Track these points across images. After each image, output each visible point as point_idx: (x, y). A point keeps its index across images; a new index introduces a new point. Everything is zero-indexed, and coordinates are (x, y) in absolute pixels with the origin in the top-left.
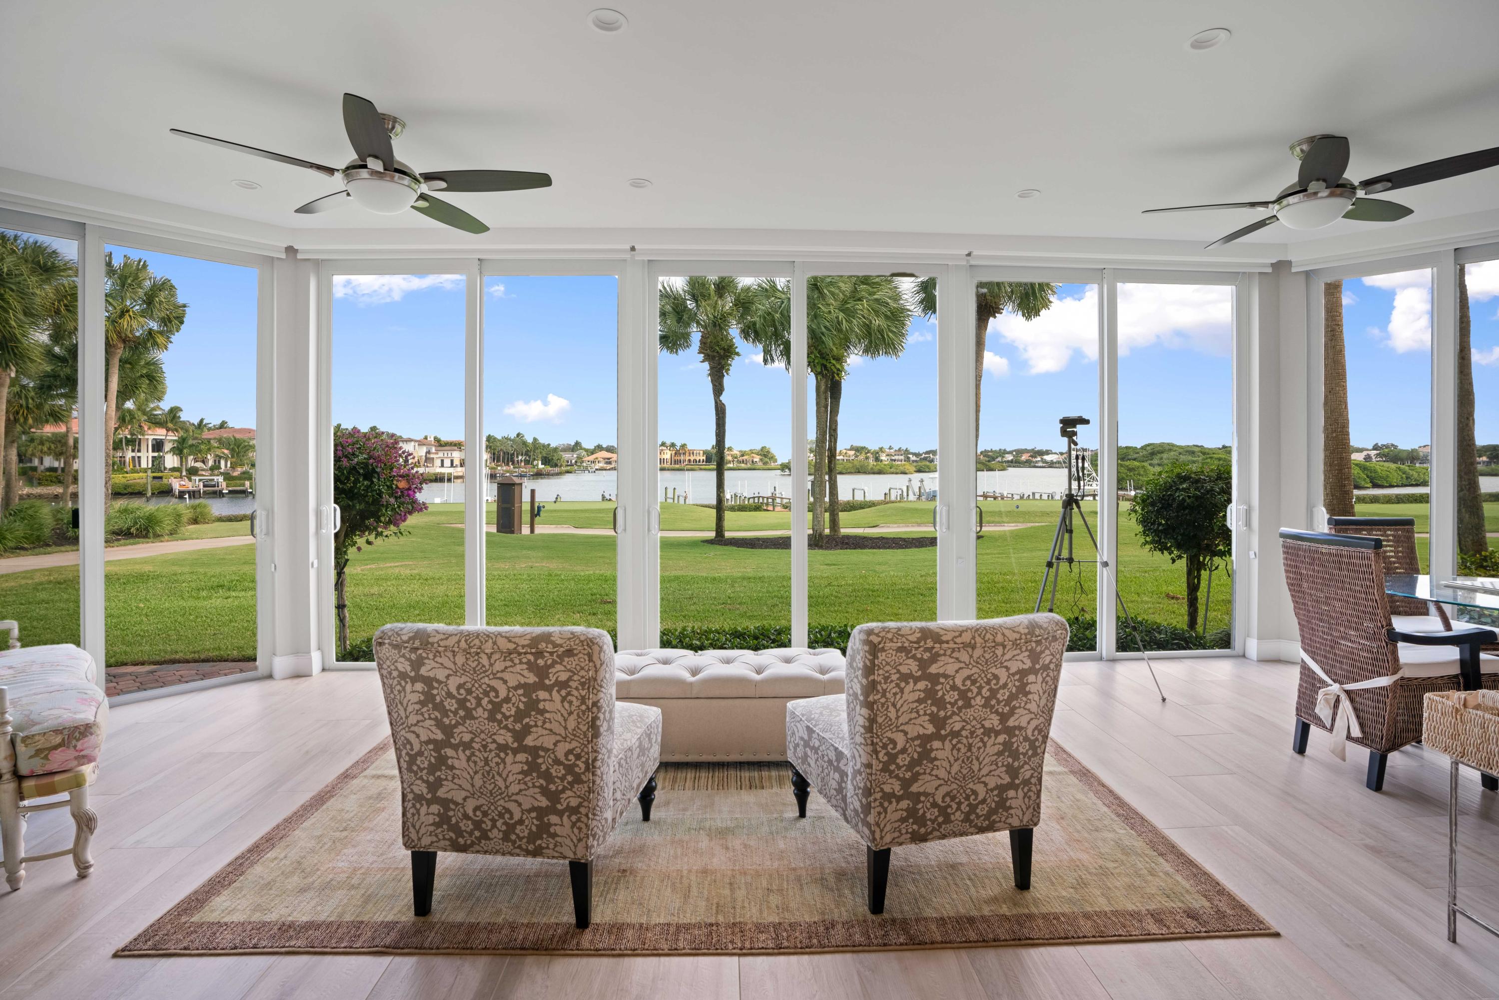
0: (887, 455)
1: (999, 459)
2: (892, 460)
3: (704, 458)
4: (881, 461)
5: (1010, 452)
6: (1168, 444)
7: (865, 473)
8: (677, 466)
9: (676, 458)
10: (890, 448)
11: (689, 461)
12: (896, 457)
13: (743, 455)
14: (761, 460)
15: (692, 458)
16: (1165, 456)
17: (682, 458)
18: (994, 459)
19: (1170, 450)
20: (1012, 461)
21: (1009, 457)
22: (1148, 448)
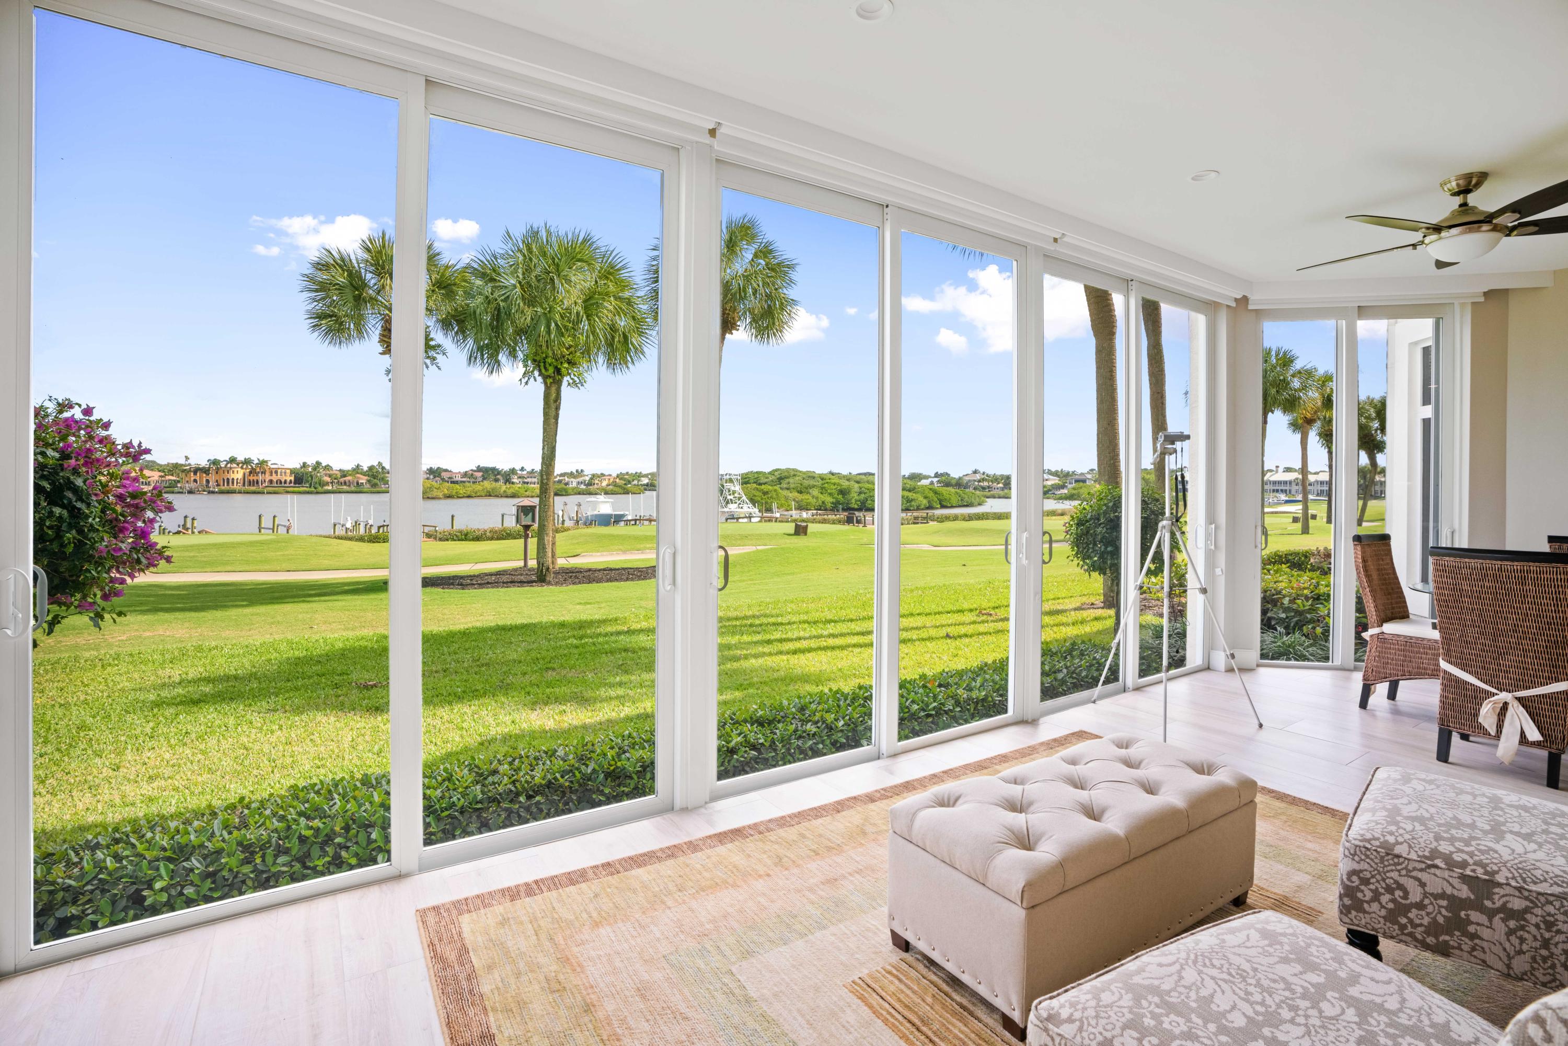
0: (520, 477)
1: (635, 482)
2: (524, 483)
3: (292, 478)
4: (513, 483)
5: (646, 476)
6: (793, 470)
7: (497, 496)
8: (253, 488)
9: (251, 478)
10: (522, 469)
11: (271, 481)
12: (529, 480)
13: (345, 476)
14: (369, 481)
15: (274, 478)
16: (791, 480)
17: (260, 477)
18: (629, 482)
19: (794, 475)
20: (647, 485)
21: (645, 481)
22: (776, 473)
